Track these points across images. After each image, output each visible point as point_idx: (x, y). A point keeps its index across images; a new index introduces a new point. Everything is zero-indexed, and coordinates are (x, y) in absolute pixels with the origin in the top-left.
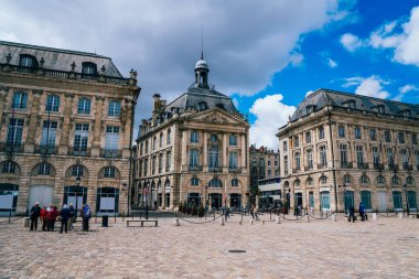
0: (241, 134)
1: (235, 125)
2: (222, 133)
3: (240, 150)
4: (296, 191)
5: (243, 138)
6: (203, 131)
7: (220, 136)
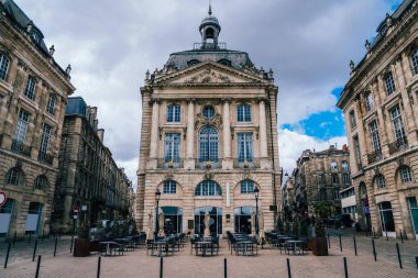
0: (258, 101)
1: (243, 86)
2: (221, 102)
3: (258, 129)
4: (379, 199)
5: (262, 106)
6: (187, 102)
7: (218, 108)
